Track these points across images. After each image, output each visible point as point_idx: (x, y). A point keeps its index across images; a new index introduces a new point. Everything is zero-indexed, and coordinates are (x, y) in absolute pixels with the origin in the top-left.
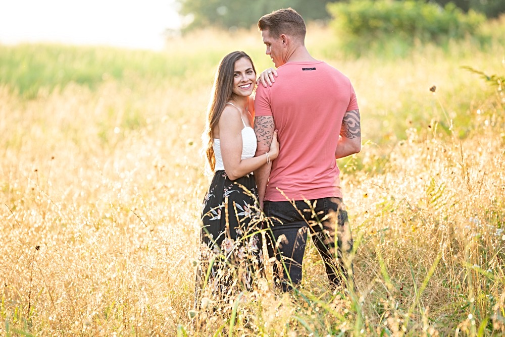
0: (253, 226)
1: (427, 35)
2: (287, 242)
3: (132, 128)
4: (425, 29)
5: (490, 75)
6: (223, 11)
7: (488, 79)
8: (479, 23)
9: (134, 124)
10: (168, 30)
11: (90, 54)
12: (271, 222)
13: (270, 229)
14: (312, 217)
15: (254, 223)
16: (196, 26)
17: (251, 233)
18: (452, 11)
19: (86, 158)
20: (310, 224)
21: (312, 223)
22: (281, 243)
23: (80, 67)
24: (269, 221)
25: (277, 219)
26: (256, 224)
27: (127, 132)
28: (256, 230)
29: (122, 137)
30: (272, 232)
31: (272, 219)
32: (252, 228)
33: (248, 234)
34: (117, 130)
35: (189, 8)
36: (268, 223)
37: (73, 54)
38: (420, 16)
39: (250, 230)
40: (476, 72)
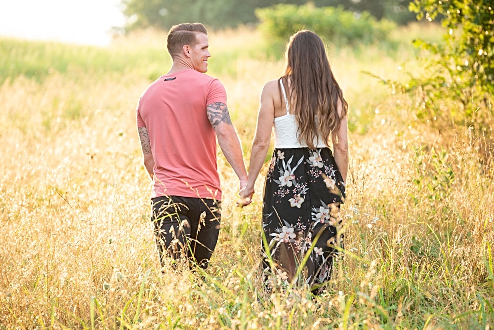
0: (163, 211)
1: (345, 40)
2: (188, 226)
3: (73, 118)
4: (343, 34)
5: (386, 80)
6: (164, 12)
7: (385, 83)
8: (390, 29)
9: (75, 115)
10: (114, 28)
11: (40, 49)
12: (179, 208)
13: (177, 214)
14: (214, 204)
15: (164, 208)
16: (138, 25)
17: (161, 216)
18: (367, 19)
19: (30, 145)
20: (212, 210)
21: (213, 209)
22: (183, 226)
23: (31, 61)
24: (177, 207)
25: (184, 205)
26: (166, 209)
27: (67, 122)
28: (166, 215)
29: (63, 127)
30: (178, 216)
31: (180, 205)
32: (162, 212)
33: (158, 218)
34: (59, 120)
35: (132, 8)
36: (176, 208)
37: (25, 48)
38: (338, 23)
39: (160, 215)
40: (374, 76)
